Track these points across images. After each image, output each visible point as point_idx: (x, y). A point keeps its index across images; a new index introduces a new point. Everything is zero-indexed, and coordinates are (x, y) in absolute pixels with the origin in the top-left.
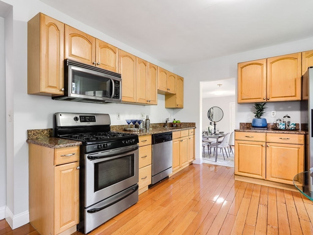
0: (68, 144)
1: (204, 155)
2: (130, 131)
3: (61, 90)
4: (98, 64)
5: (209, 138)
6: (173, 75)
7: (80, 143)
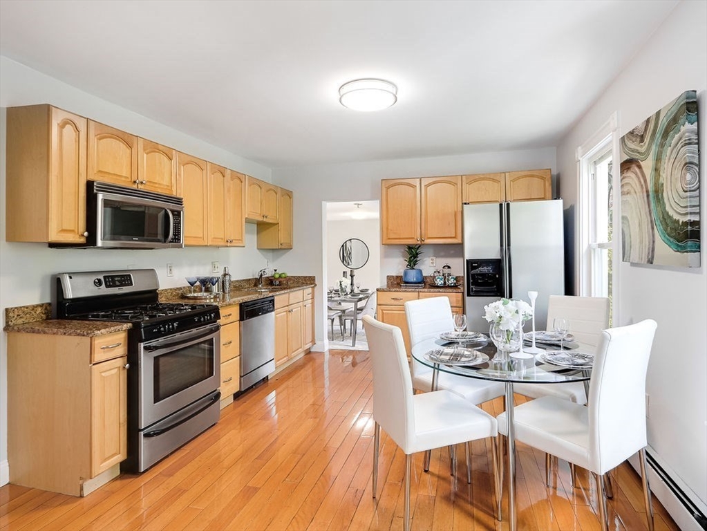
0: (112, 328)
1: (332, 336)
2: (195, 298)
3: (83, 235)
4: (142, 183)
5: (342, 303)
6: (273, 189)
7: (129, 325)
